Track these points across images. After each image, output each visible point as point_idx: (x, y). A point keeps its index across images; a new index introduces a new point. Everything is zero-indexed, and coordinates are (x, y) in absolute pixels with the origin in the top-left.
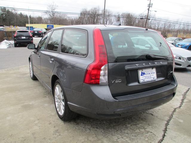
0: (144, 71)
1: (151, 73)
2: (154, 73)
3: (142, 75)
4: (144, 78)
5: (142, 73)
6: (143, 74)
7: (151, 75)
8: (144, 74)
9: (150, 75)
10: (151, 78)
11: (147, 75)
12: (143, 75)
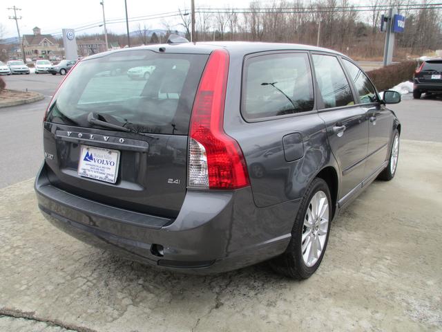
0: (92, 151)
1: (105, 162)
2: (112, 164)
3: (85, 159)
4: (89, 167)
5: (87, 155)
6: (89, 158)
7: (106, 166)
8: (91, 158)
9: (103, 165)
10: (104, 174)
11: (96, 164)
12: (87, 160)
